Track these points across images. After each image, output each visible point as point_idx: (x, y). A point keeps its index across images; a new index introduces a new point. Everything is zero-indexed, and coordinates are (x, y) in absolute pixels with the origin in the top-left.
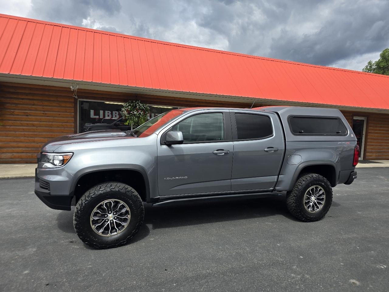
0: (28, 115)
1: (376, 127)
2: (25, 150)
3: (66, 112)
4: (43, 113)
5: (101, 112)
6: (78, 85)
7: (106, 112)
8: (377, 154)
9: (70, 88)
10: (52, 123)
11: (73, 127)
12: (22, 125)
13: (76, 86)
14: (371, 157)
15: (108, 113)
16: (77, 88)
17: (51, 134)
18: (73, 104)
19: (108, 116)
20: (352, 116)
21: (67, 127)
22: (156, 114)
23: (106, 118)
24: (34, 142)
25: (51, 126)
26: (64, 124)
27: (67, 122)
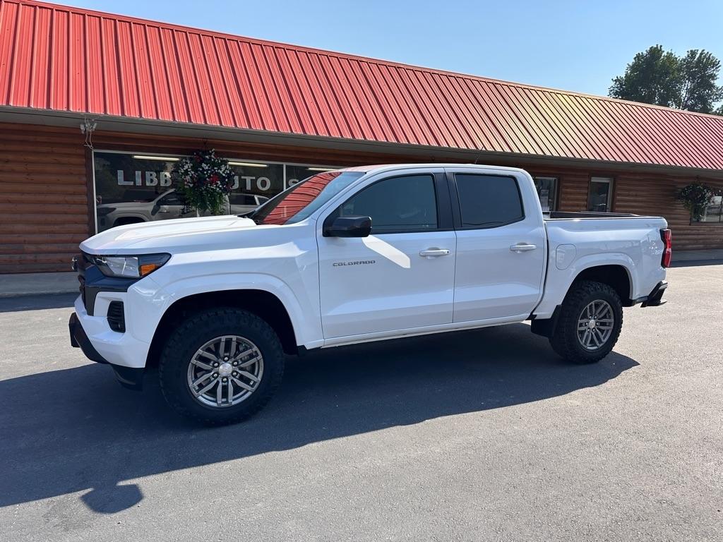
1: (628, 195)
3: (71, 174)
4: (27, 179)
5: (138, 173)
6: (97, 123)
7: (148, 173)
9: (80, 129)
10: (45, 196)
11: (86, 203)
13: (92, 124)
15: (151, 175)
16: (94, 127)
17: (45, 217)
18: (84, 160)
19: (152, 181)
20: (588, 176)
21: (75, 203)
22: (243, 177)
23: (148, 184)
24: (12, 232)
25: (44, 203)
26: (68, 198)
27: (74, 194)
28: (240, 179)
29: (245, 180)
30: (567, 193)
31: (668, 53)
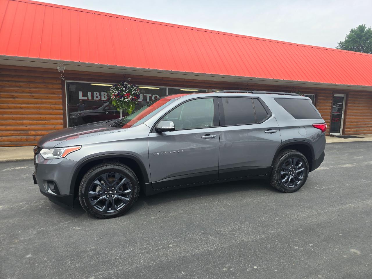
0: (15, 97)
1: (355, 103)
2: (14, 133)
3: (54, 94)
4: (31, 96)
5: (90, 94)
6: (65, 66)
7: (95, 93)
8: (355, 129)
9: (57, 70)
10: (40, 105)
11: (62, 109)
12: (9, 108)
13: (63, 67)
14: (350, 132)
15: (97, 94)
16: (64, 69)
17: (40, 116)
18: (61, 86)
19: (97, 97)
20: (332, 93)
21: (56, 109)
22: (145, 95)
23: (95, 98)
24: (22, 125)
25: (39, 108)
26: (52, 106)
27: (55, 104)
28: (143, 96)
29: (146, 96)
30: (321, 103)
31: (368, 28)
